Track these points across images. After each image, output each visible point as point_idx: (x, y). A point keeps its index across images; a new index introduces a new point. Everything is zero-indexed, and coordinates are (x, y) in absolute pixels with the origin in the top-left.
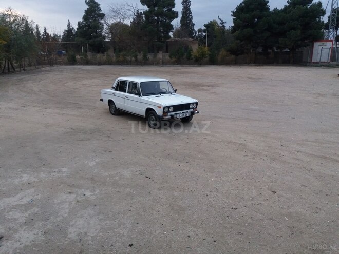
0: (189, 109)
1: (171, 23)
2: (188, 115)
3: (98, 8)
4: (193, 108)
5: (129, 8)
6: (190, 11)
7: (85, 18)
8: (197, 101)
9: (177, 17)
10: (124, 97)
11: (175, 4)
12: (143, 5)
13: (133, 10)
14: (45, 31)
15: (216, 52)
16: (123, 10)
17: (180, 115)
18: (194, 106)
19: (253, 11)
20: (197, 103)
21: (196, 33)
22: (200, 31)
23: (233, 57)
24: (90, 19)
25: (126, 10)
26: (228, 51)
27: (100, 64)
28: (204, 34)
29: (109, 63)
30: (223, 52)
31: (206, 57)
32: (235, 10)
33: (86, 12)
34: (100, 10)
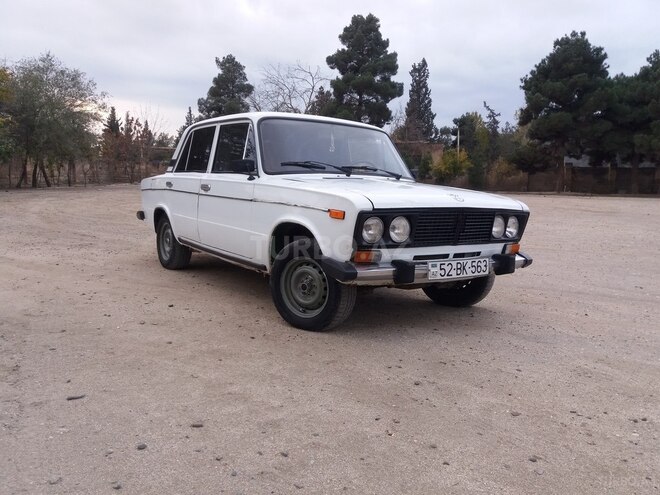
0: (488, 238)
1: (388, 105)
2: (484, 268)
3: (241, 74)
4: (505, 239)
5: (302, 75)
6: (427, 89)
7: (213, 92)
8: (526, 208)
9: (400, 93)
10: (198, 189)
11: (397, 67)
12: (332, 68)
13: (310, 79)
15: (485, 165)
16: (289, 80)
17: (446, 263)
18: (512, 230)
19: (570, 75)
20: (522, 218)
21: (437, 134)
22: (445, 131)
23: (522, 175)
24: (223, 94)
25: (296, 80)
26: (511, 161)
28: (453, 138)
30: (501, 165)
31: (463, 174)
32: (530, 76)
33: (216, 81)
34: (245, 78)
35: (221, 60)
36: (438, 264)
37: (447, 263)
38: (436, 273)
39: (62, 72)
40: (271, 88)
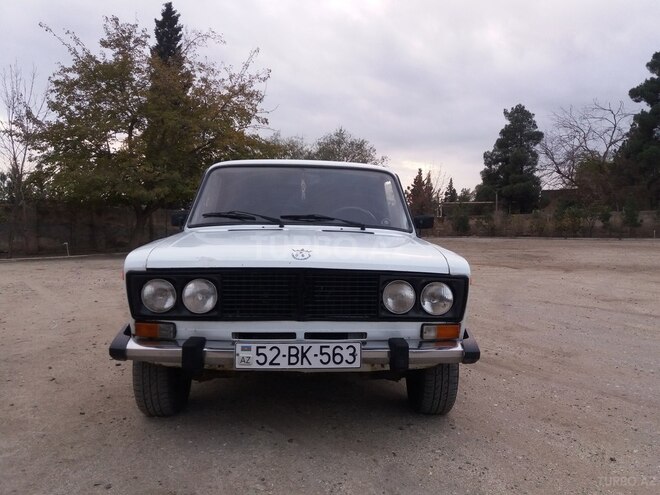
0: (379, 314)
3: (530, 122)
5: (600, 114)
7: (500, 144)
13: (610, 117)
14: (451, 186)
24: (511, 145)
25: (592, 120)
27: (519, 234)
29: (540, 233)
33: (503, 132)
34: (535, 126)
35: (509, 111)
36: (254, 347)
37: (269, 346)
38: (248, 358)
39: (352, 143)
40: (563, 133)
